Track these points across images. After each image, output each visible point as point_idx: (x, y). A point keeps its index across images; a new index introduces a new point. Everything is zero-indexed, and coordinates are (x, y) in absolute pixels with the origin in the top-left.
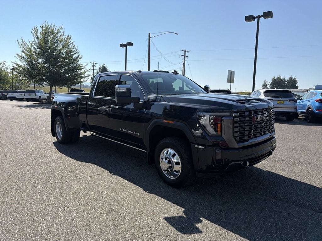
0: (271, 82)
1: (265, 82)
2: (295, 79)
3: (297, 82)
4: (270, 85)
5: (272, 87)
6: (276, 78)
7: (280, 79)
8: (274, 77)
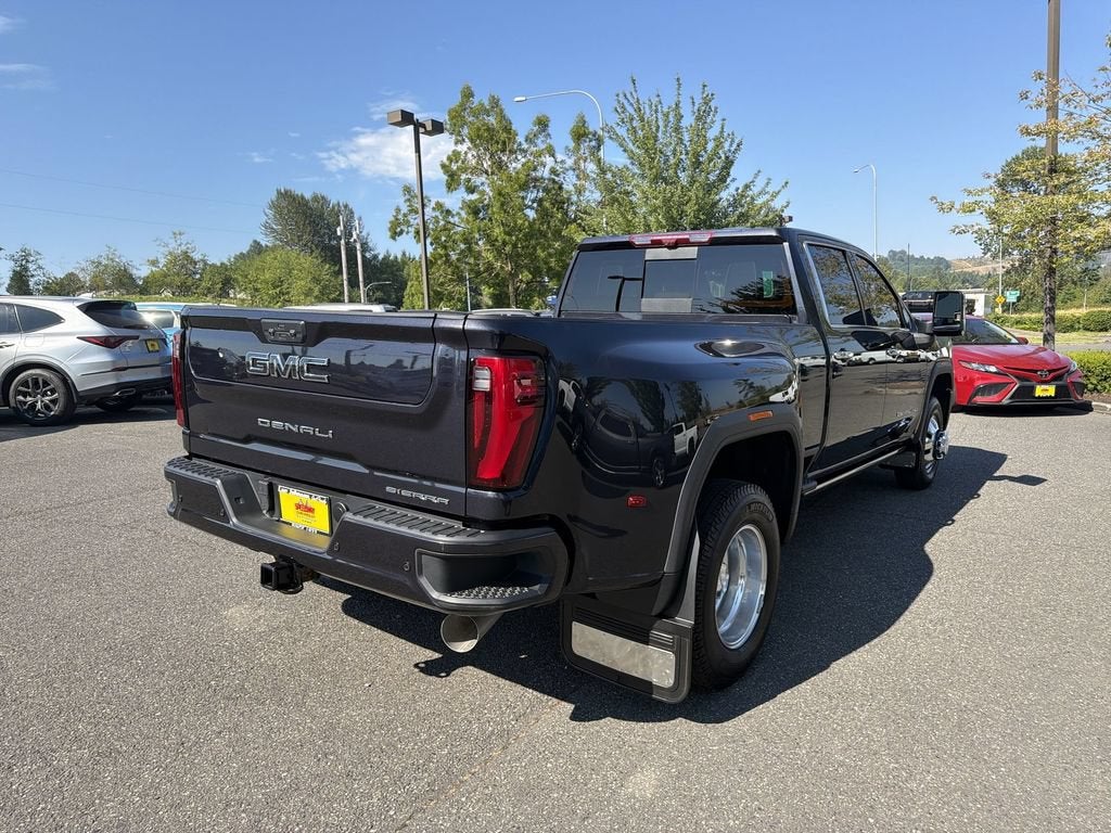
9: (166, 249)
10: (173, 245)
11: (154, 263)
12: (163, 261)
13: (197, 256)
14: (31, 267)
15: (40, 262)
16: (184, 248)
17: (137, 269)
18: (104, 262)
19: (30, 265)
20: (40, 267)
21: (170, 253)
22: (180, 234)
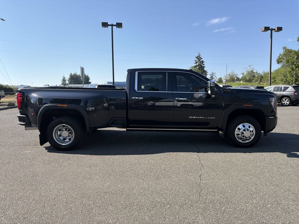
0: (69, 78)
1: (64, 78)
2: (88, 76)
3: (89, 78)
4: (68, 80)
5: (71, 82)
6: (73, 74)
7: (76, 75)
8: (71, 74)
9: (247, 70)
10: (249, 69)
11: (243, 74)
12: (245, 73)
13: (255, 71)
14: (214, 76)
15: (215, 75)
16: (252, 69)
17: (239, 76)
18: (231, 74)
19: (213, 76)
20: (215, 76)
21: (247, 71)
22: (251, 66)
